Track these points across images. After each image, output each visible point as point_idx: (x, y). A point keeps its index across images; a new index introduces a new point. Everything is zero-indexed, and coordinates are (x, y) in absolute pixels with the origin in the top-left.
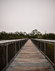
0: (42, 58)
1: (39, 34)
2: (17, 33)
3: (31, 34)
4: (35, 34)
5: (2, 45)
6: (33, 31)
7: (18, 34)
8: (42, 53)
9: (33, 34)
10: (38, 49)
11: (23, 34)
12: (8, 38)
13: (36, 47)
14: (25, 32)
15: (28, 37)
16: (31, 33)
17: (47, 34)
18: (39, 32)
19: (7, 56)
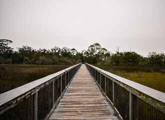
0: (108, 114)
1: (105, 53)
2: (57, 51)
3: (87, 53)
4: (95, 54)
5: (27, 94)
6: (92, 46)
7: (58, 53)
8: (108, 101)
9: (91, 53)
10: (101, 91)
11: (69, 53)
12: (35, 60)
13: (97, 87)
14: (74, 49)
15: (81, 58)
16: (87, 50)
17: (121, 53)
18: (104, 49)
19: (36, 115)
